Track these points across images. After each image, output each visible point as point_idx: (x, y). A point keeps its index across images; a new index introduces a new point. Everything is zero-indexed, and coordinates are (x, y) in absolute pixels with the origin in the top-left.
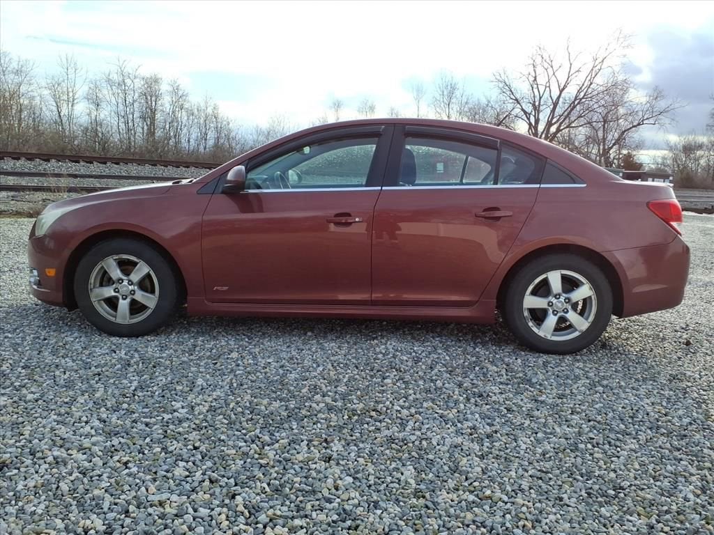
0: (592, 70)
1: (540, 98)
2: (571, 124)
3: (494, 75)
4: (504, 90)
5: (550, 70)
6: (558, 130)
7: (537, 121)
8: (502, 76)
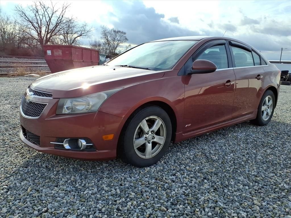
0: (62, 12)
1: (41, 21)
2: (56, 33)
3: (16, 8)
4: (23, 16)
5: (44, 9)
6: (51, 36)
7: (41, 32)
8: (21, 8)
